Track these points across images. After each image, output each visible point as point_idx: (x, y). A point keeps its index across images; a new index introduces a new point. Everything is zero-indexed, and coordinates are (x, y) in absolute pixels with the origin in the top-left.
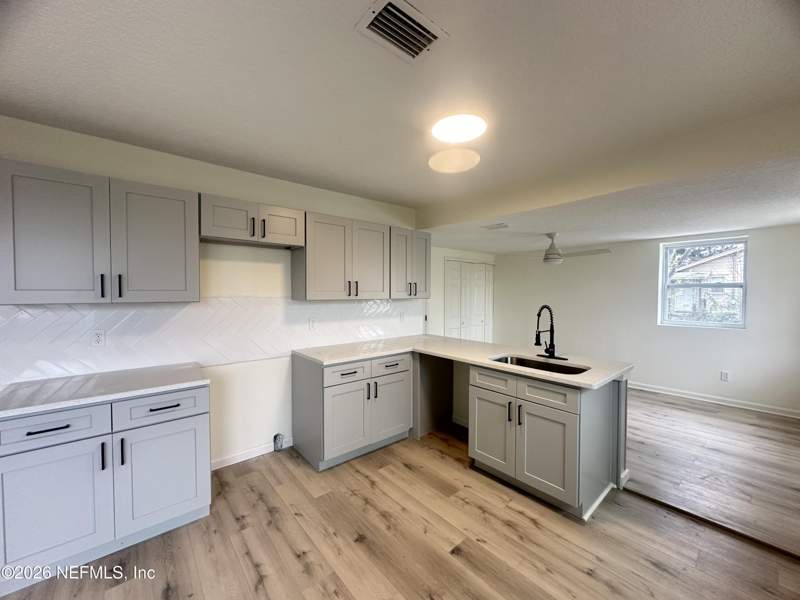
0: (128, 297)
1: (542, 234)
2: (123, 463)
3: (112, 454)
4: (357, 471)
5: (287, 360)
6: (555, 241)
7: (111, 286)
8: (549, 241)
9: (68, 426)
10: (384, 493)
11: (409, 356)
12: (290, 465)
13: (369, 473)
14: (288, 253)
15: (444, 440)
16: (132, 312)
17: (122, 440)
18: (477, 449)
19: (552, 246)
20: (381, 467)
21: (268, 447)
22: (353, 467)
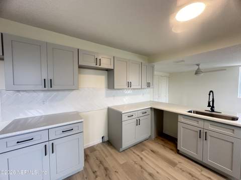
0: (54, 87)
1: (194, 65)
2: (53, 153)
3: (49, 149)
4: (134, 152)
5: (106, 110)
6: (200, 67)
7: (48, 83)
8: (198, 67)
9: (32, 139)
10: (147, 164)
11: (150, 109)
12: (109, 148)
13: (139, 154)
14: (107, 72)
15: (162, 140)
16: (55, 93)
17: (53, 144)
18: (181, 147)
19: (199, 69)
20: (142, 151)
21: (100, 141)
22: (131, 150)
